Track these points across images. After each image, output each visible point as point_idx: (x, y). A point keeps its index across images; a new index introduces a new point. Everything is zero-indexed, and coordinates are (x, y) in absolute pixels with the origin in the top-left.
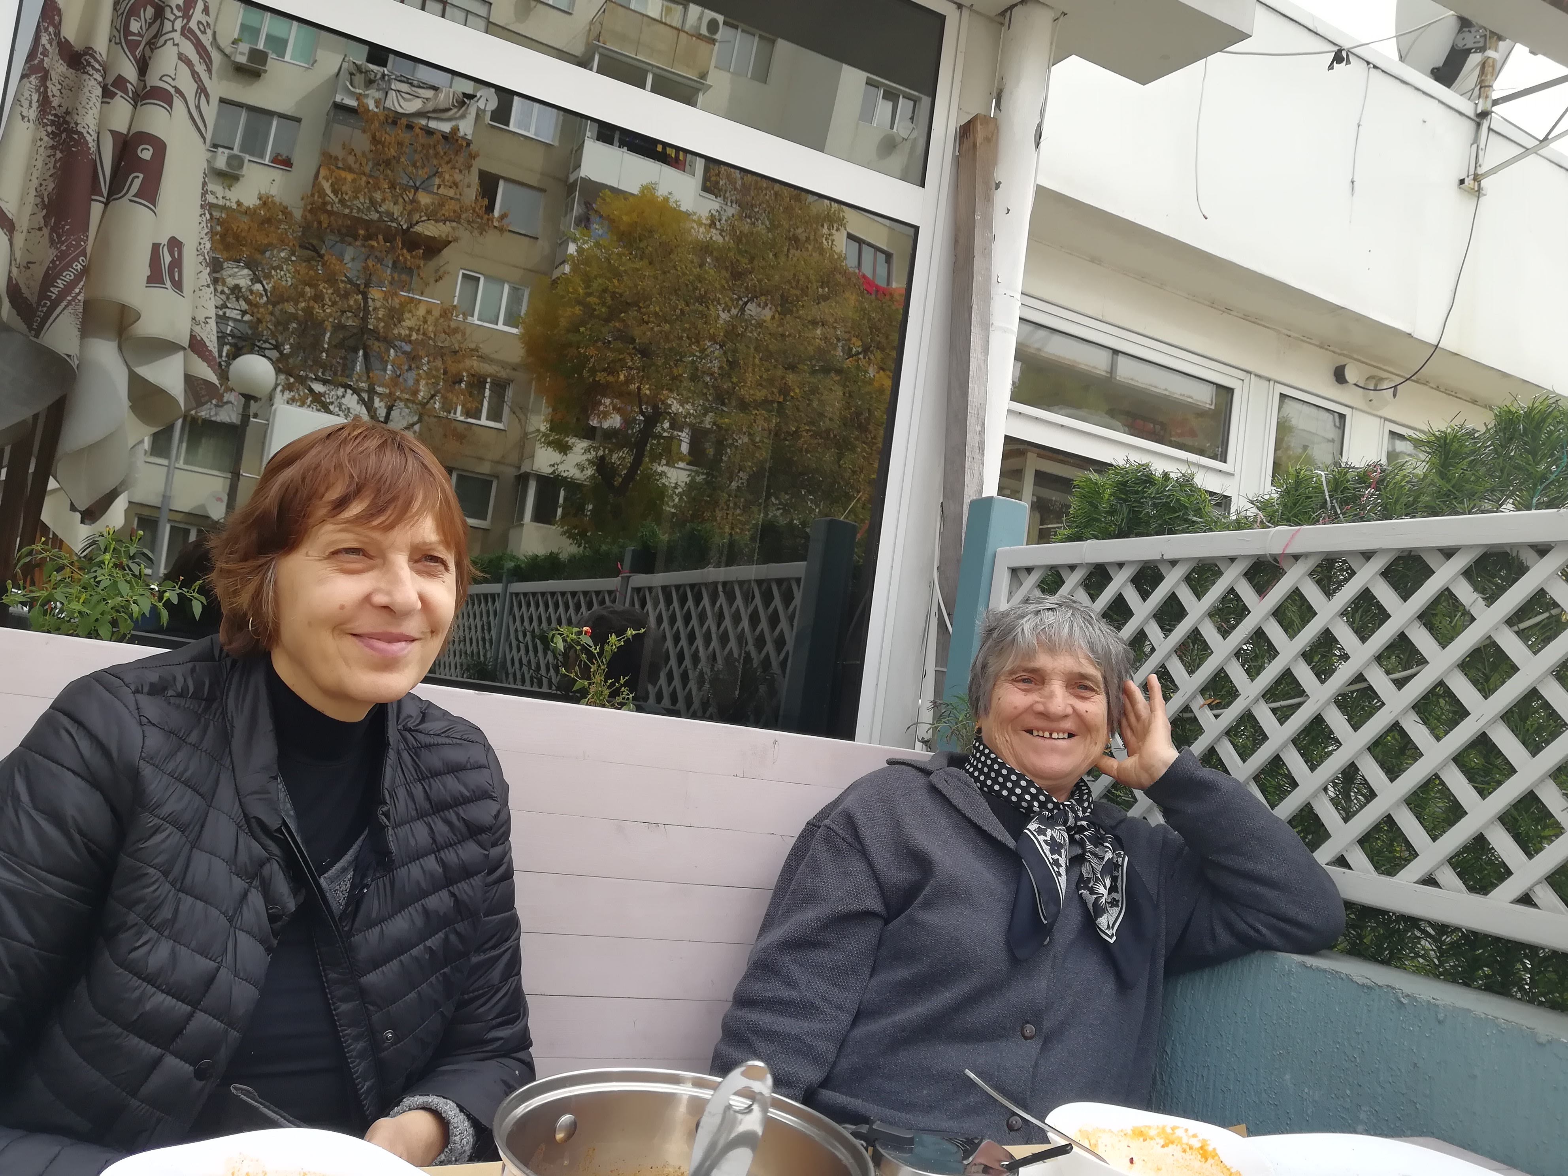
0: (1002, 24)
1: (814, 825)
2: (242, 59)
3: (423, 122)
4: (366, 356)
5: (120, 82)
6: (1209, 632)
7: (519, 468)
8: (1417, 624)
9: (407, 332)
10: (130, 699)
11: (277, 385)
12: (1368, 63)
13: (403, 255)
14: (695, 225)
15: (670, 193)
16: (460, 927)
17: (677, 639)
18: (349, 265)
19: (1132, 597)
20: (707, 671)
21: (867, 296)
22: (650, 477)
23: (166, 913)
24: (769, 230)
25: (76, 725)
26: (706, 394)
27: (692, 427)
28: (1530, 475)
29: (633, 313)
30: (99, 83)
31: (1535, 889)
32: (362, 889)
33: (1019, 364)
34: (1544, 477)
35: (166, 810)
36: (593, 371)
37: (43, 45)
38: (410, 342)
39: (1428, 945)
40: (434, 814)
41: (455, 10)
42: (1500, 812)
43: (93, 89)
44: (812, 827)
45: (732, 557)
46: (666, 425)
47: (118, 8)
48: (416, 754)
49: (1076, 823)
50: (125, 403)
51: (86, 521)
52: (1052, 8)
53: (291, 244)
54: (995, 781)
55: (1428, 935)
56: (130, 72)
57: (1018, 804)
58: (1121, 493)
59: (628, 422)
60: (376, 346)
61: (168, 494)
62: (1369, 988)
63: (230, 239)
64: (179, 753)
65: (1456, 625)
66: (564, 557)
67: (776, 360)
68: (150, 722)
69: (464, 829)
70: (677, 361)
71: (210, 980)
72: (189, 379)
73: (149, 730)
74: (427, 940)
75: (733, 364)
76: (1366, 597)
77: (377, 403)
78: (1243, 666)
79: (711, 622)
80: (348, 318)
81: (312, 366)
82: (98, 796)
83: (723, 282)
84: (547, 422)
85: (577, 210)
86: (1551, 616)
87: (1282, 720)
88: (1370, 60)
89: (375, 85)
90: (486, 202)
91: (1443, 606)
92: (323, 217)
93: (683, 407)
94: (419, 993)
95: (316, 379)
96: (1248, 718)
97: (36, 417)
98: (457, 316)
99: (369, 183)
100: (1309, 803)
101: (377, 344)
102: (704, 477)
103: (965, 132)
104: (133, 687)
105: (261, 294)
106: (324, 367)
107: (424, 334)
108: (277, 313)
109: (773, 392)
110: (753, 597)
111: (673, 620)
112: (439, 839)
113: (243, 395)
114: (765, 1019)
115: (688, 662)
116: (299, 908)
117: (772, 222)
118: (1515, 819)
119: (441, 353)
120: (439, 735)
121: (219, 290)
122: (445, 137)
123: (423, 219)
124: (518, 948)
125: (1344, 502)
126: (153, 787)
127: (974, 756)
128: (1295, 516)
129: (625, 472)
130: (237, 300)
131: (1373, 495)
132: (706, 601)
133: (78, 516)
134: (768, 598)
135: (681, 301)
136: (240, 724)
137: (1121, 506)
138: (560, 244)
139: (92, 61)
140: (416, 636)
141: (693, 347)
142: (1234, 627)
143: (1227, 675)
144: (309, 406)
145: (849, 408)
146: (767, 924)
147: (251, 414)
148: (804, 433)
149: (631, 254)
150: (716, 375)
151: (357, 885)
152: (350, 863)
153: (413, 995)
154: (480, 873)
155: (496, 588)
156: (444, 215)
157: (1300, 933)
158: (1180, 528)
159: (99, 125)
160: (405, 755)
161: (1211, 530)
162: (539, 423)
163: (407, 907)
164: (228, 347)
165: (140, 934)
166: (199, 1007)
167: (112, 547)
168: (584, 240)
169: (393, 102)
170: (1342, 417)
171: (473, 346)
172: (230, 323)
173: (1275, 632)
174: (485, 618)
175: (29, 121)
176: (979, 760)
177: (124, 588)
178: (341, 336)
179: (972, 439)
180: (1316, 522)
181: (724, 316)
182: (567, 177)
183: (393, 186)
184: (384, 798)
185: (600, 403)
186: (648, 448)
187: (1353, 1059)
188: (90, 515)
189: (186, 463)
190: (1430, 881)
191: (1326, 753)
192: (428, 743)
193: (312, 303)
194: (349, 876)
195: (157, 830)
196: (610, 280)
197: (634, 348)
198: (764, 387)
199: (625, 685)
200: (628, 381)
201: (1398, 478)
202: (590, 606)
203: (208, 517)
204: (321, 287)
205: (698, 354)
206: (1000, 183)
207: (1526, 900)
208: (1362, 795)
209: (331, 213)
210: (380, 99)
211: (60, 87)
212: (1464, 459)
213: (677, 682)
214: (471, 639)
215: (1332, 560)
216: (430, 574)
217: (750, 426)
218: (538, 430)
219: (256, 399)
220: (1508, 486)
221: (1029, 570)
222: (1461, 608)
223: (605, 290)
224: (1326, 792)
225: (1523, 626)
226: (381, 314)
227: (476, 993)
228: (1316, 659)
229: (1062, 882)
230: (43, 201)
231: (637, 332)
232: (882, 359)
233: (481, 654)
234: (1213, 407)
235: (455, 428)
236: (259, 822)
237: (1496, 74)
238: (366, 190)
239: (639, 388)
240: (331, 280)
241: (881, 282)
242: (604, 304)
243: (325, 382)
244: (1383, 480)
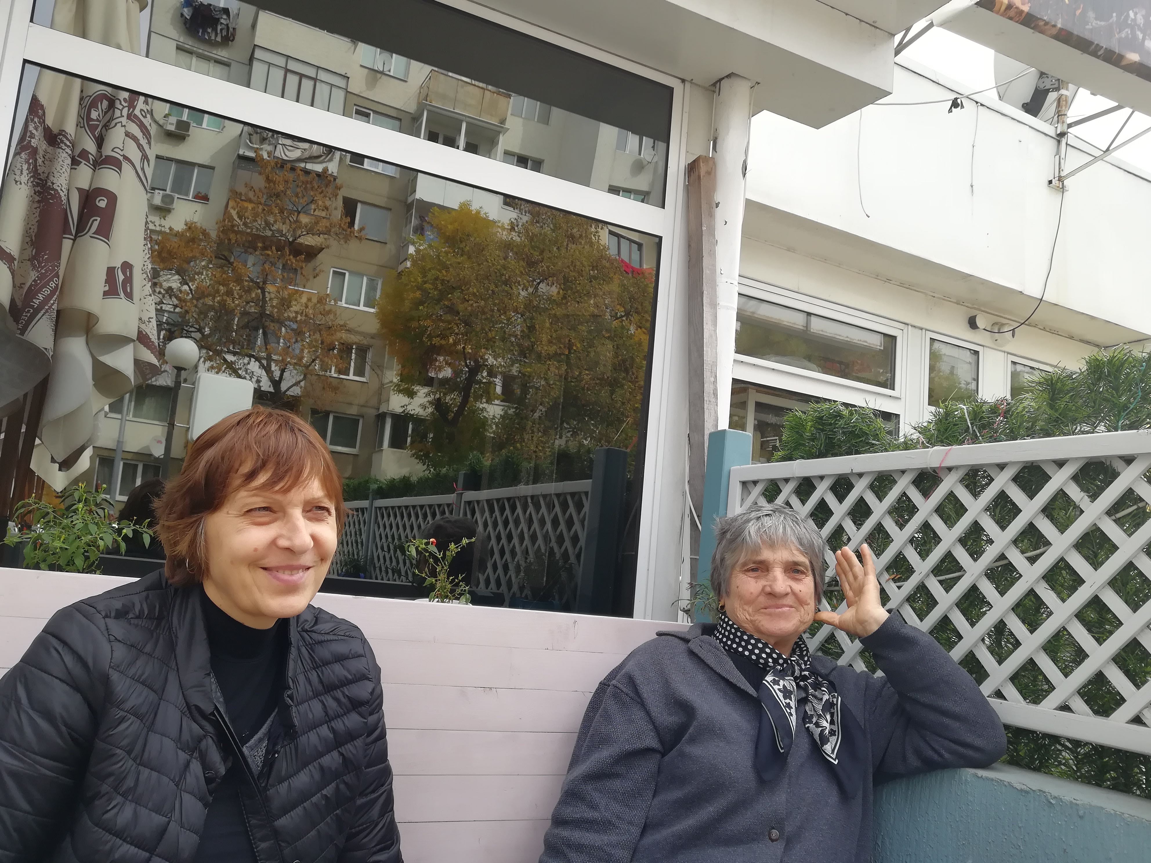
0: (714, 92)
1: (605, 685)
2: (172, 128)
3: (302, 165)
4: (265, 334)
5: (84, 154)
6: (890, 525)
7: (378, 409)
8: (1041, 516)
9: (294, 315)
10: (101, 622)
11: (200, 358)
12: (977, 103)
13: (290, 260)
14: (500, 230)
15: (481, 208)
16: (347, 778)
17: (499, 538)
18: (251, 269)
19: (831, 501)
20: (522, 563)
21: (626, 275)
22: (474, 412)
23: (130, 782)
24: (553, 231)
25: (62, 645)
26: (513, 350)
27: (503, 374)
28: (1115, 405)
29: (457, 294)
30: (69, 155)
31: (1145, 712)
32: (274, 754)
33: (739, 324)
34: (1125, 407)
35: (128, 705)
36: (430, 337)
37: (30, 131)
38: (296, 322)
39: (1067, 756)
40: (326, 693)
41: (323, 85)
42: (1113, 654)
43: (64, 158)
44: (603, 686)
45: (537, 477)
46: (485, 374)
47: (82, 103)
48: (311, 649)
49: (801, 673)
50: (91, 382)
51: (63, 469)
52: (749, 80)
53: (209, 256)
54: (739, 645)
55: (1067, 748)
56: (91, 146)
57: (757, 661)
58: (819, 424)
59: (457, 373)
60: (272, 326)
61: (121, 440)
62: (1027, 792)
63: (164, 255)
64: (138, 661)
65: (1069, 516)
66: (414, 479)
67: (562, 323)
68: (116, 639)
69: (349, 705)
70: (491, 327)
71: (163, 831)
72: (137, 363)
73: (116, 645)
74: (323, 789)
75: (531, 328)
76: (1002, 497)
77: (274, 367)
78: (916, 550)
79: (523, 525)
80: (251, 307)
81: (225, 343)
82: (78, 697)
83: (522, 269)
84: (398, 376)
85: (414, 222)
86: (1139, 508)
87: (947, 589)
88: (978, 100)
89: (267, 141)
90: (348, 220)
91: (1059, 503)
92: (232, 236)
93: (497, 361)
94: (318, 831)
95: (228, 352)
96: (922, 588)
97: (25, 396)
98: (330, 301)
99: (264, 210)
100: (972, 651)
101: (272, 324)
102: (514, 410)
103: (692, 168)
104: (103, 614)
105: (188, 293)
106: (234, 342)
107: (306, 315)
108: (200, 305)
109: (560, 347)
110: (554, 506)
111: (495, 525)
112: (331, 713)
113: (175, 367)
114: (577, 835)
115: (507, 556)
116: (228, 771)
117: (555, 225)
118: (1124, 659)
119: (318, 328)
120: (328, 633)
121: (157, 291)
122: (318, 175)
123: (304, 233)
124: (391, 791)
125: (982, 427)
126: (119, 688)
127: (722, 626)
128: (947, 438)
129: (456, 409)
130: (171, 298)
131: (1002, 421)
132: (519, 510)
133: (57, 466)
134: (565, 507)
135: (492, 284)
136: (182, 635)
137: (820, 435)
138: (403, 247)
139: (65, 139)
140: (311, 565)
141: (502, 317)
142: (907, 521)
143: (904, 556)
144: (224, 372)
145: (617, 357)
146: (575, 760)
147: (182, 381)
148: (585, 377)
149: (454, 252)
150: (519, 337)
151: (270, 751)
152: (265, 735)
153: (313, 833)
154: (361, 736)
155: (364, 504)
156: (319, 230)
157: (970, 753)
158: (864, 449)
159: (69, 185)
160: (303, 650)
161: (886, 450)
162: (392, 376)
163: (308, 766)
164: (164, 332)
165: (110, 800)
166: (155, 853)
167: (84, 498)
168: (420, 243)
169: (280, 153)
170: (976, 353)
171: (342, 323)
172: (165, 314)
173: (938, 524)
174: (357, 526)
175: (21, 184)
176: (725, 629)
177: (93, 528)
178: (246, 320)
179: (708, 387)
180: (962, 443)
181: (523, 293)
182: (407, 199)
183: (282, 212)
184: (289, 685)
185: (436, 360)
186: (472, 391)
187: (1018, 847)
188: (66, 464)
189: (134, 416)
190: (1065, 708)
191: (981, 612)
192: (320, 640)
193: (225, 297)
194: (264, 745)
195: (122, 720)
196: (440, 271)
197: (459, 319)
198: (555, 344)
199: (462, 581)
200: (455, 343)
201: (1020, 409)
202: (434, 515)
203: (151, 455)
204: (231, 286)
205: (505, 321)
206: (719, 203)
207: (1137, 720)
208: (1011, 643)
209: (237, 233)
210: (271, 151)
211: (43, 159)
212: (1066, 394)
213: (500, 571)
214: (347, 542)
215: (976, 470)
216: (318, 520)
217: (546, 374)
218: (391, 382)
219: (185, 369)
220: (1100, 413)
221: (755, 483)
222: (1072, 504)
223: (437, 279)
224: (984, 643)
225: (1119, 515)
226: (275, 303)
227: (360, 828)
228: (969, 543)
229: (793, 720)
230: (32, 240)
231: (461, 307)
232: (639, 320)
233: (355, 553)
234: (882, 348)
235: (331, 383)
236: (197, 708)
237: (1068, 106)
238: (262, 215)
239: (464, 348)
240: (239, 280)
241: (636, 265)
242: (436, 289)
243: (235, 354)
244: (1009, 411)
